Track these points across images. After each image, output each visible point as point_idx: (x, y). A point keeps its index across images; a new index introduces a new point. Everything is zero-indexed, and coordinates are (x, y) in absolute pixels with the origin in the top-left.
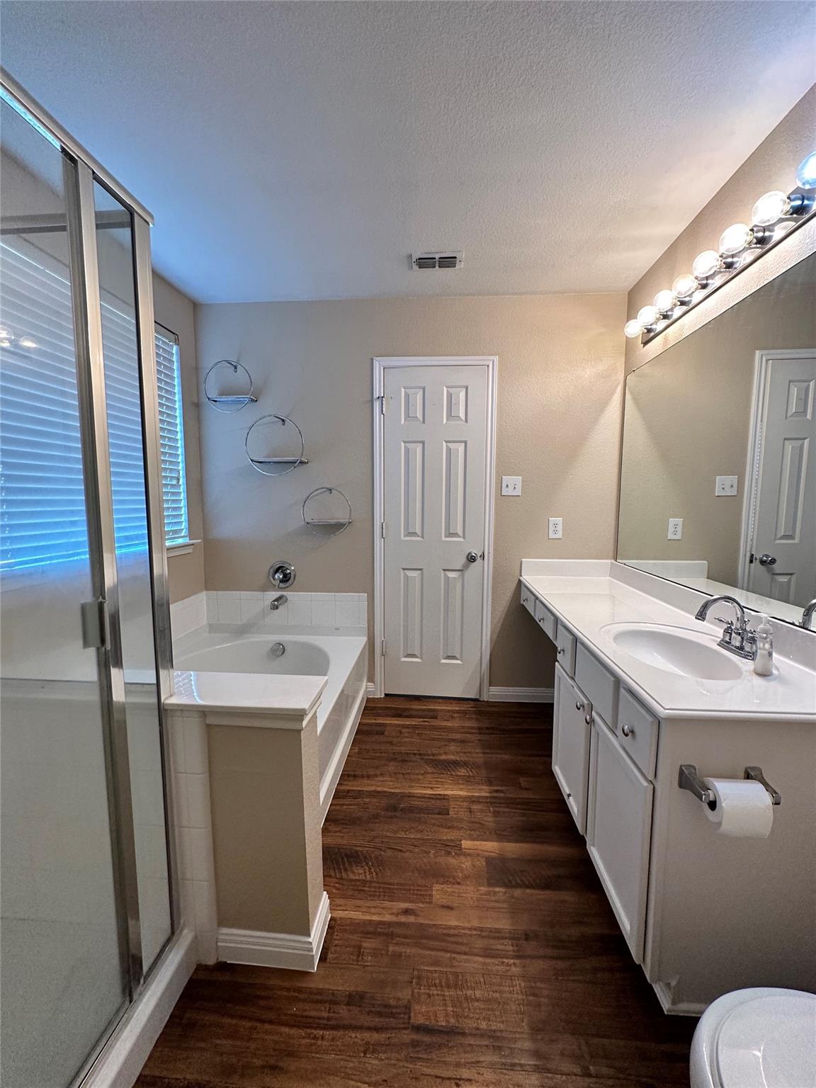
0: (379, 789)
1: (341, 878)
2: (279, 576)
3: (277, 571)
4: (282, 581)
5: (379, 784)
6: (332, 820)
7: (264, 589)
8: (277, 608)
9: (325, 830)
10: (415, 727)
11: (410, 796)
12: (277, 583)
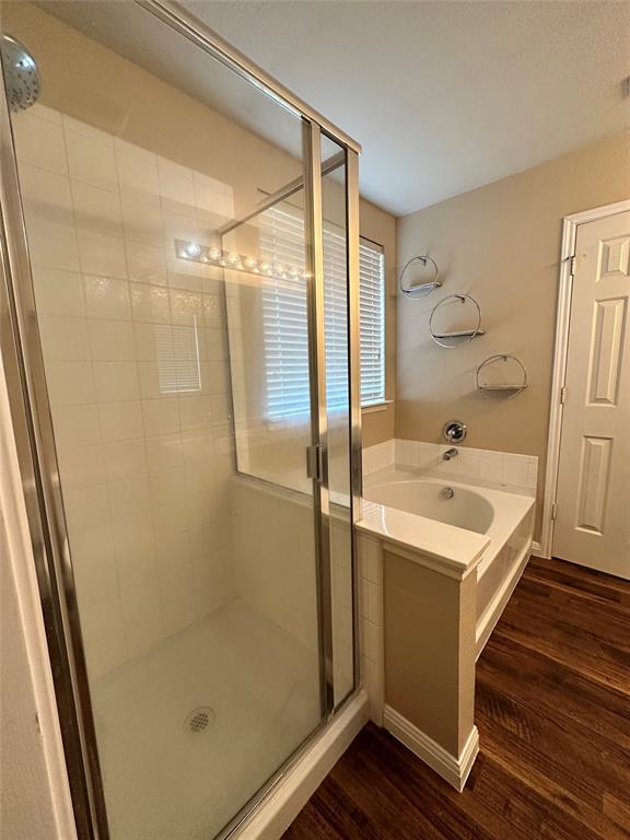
0: (540, 651)
1: (493, 720)
2: (452, 432)
3: (450, 428)
4: (454, 437)
5: (540, 646)
6: (486, 659)
7: (439, 442)
8: (448, 459)
9: (479, 665)
10: (588, 602)
11: (577, 674)
12: (450, 438)
